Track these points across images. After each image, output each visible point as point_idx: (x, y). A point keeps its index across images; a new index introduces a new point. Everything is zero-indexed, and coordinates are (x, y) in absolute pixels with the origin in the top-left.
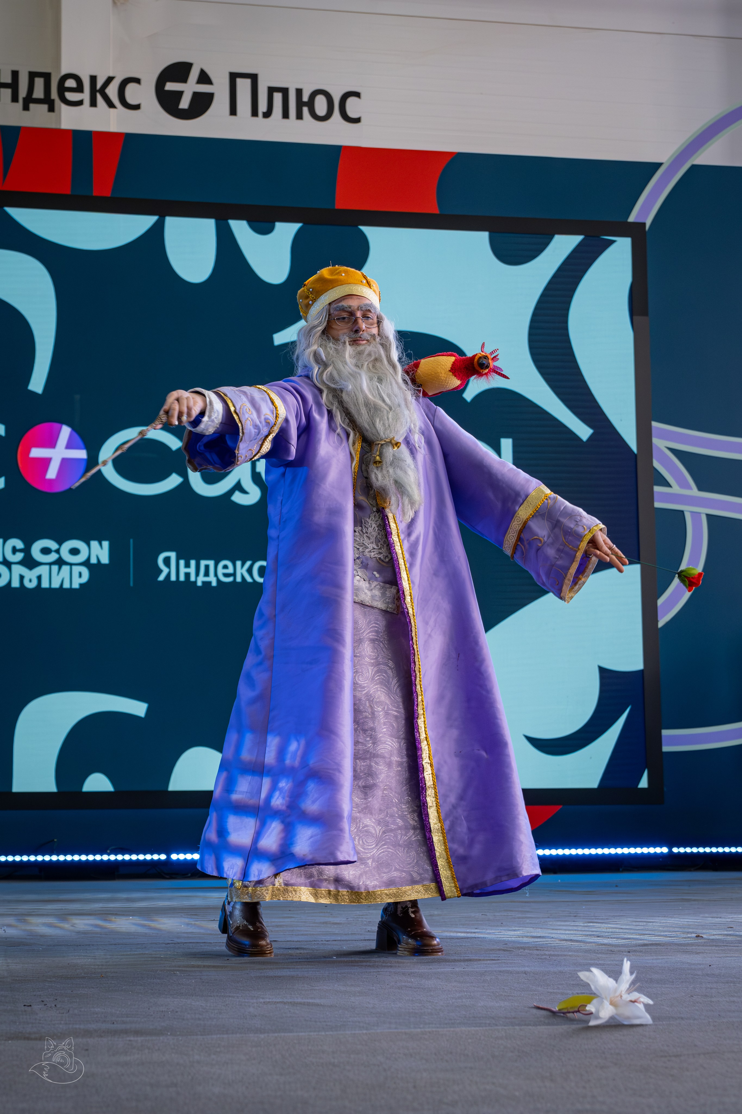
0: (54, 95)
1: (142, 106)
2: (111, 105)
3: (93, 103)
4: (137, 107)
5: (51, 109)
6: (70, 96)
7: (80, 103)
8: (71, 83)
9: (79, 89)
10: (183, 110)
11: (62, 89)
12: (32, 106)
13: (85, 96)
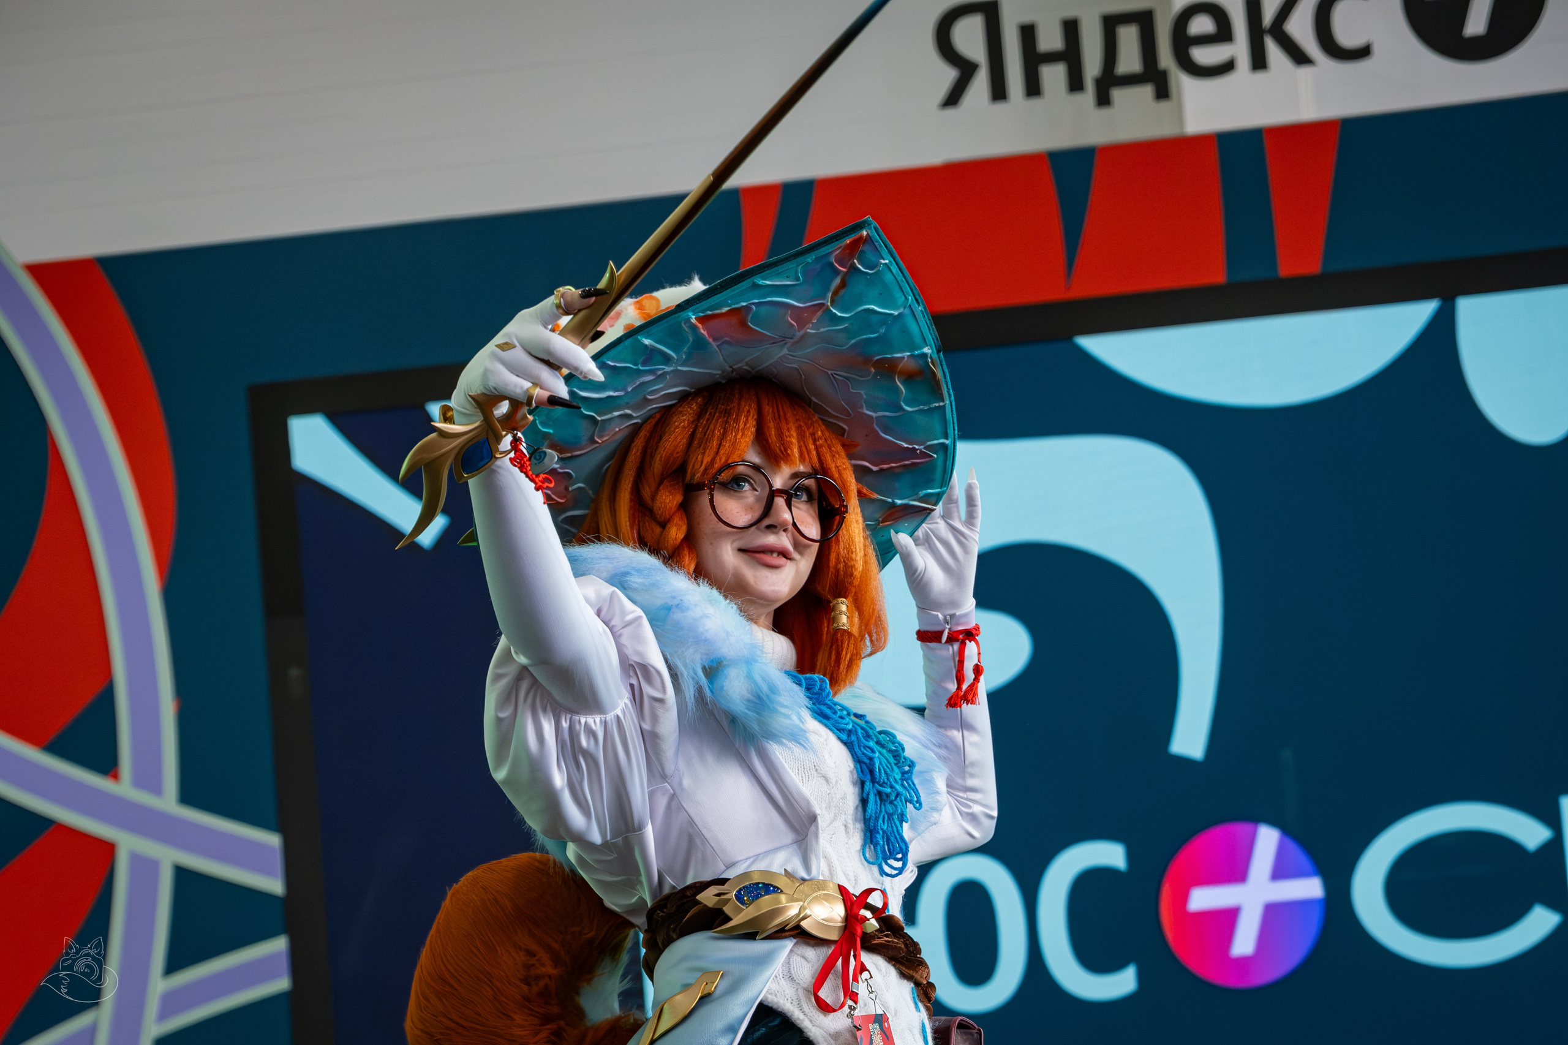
0: (1166, 58)
1: (1376, 49)
2: (1300, 57)
3: (1259, 62)
4: (1364, 52)
5: (1163, 92)
6: (1203, 55)
7: (1227, 67)
8: (1202, 25)
9: (1223, 34)
10: (1476, 40)
11: (1182, 43)
12: (1118, 94)
13: (1239, 48)
